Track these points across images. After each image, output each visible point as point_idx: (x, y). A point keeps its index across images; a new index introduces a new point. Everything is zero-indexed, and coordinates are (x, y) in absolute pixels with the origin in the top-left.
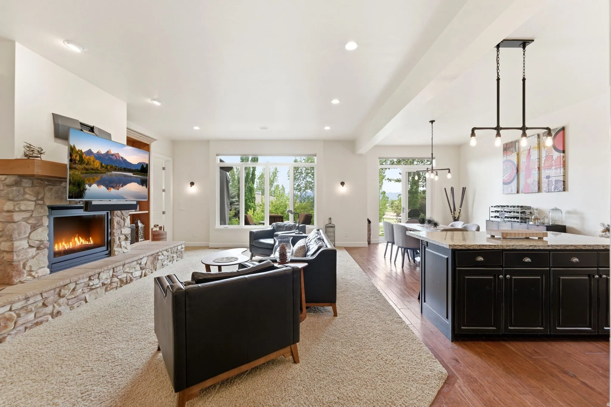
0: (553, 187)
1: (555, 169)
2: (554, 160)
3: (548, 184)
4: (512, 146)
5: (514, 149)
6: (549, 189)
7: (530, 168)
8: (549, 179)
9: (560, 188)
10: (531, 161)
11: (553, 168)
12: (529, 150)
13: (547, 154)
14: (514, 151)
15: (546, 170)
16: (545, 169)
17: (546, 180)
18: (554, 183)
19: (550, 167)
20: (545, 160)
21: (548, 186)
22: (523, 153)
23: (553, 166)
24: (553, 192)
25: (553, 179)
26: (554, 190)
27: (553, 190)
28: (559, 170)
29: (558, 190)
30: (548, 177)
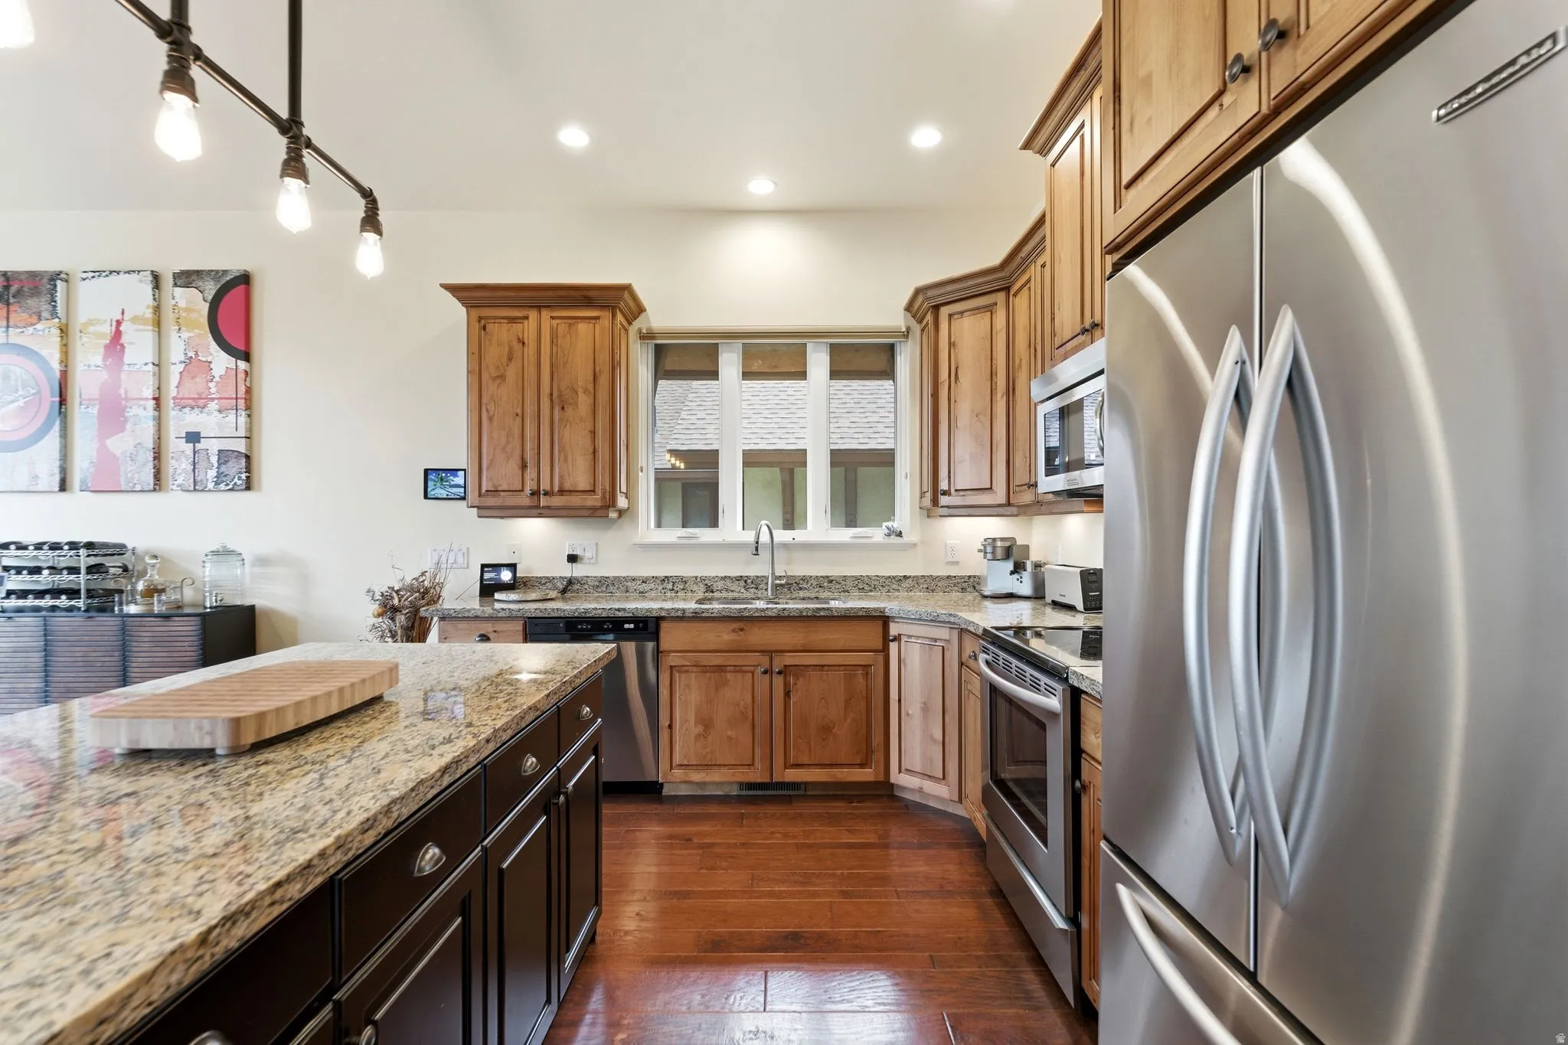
0: (212, 474)
1: (220, 411)
2: (217, 379)
3: (194, 464)
4: (35, 292)
5: (45, 307)
6: (198, 479)
7: (123, 396)
8: (198, 446)
9: (236, 480)
10: (126, 368)
11: (213, 406)
12: (119, 323)
13: (191, 354)
14: (45, 314)
15: (187, 410)
16: (185, 407)
17: (188, 448)
18: (214, 460)
19: (198, 403)
20: (181, 373)
21: (194, 470)
22: (91, 329)
23: (213, 399)
24: (210, 491)
25: (213, 446)
26: (217, 483)
27: (211, 486)
28: (232, 417)
29: (227, 485)
30: (193, 437)
